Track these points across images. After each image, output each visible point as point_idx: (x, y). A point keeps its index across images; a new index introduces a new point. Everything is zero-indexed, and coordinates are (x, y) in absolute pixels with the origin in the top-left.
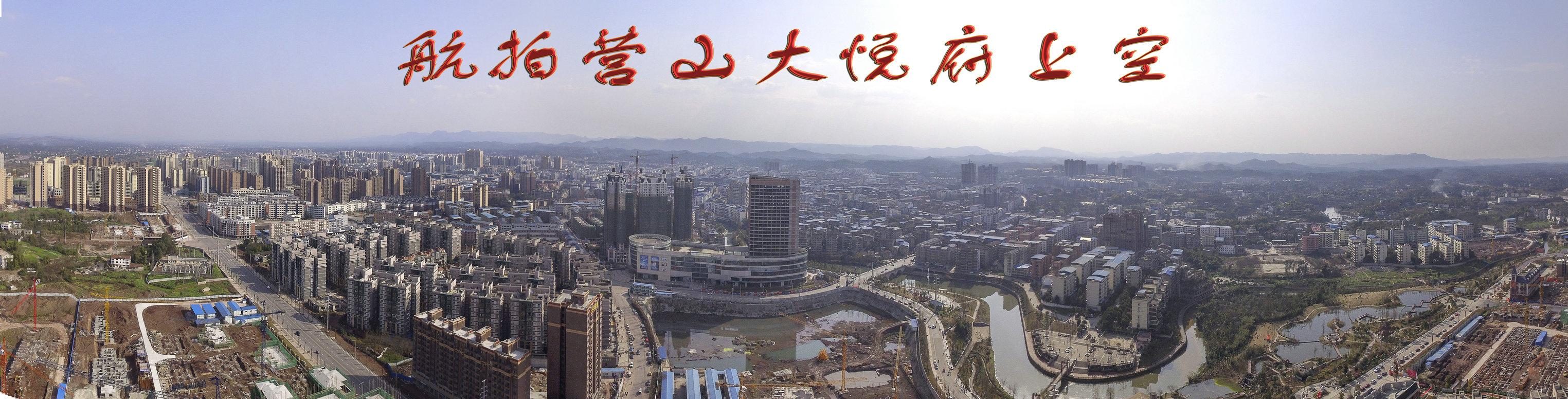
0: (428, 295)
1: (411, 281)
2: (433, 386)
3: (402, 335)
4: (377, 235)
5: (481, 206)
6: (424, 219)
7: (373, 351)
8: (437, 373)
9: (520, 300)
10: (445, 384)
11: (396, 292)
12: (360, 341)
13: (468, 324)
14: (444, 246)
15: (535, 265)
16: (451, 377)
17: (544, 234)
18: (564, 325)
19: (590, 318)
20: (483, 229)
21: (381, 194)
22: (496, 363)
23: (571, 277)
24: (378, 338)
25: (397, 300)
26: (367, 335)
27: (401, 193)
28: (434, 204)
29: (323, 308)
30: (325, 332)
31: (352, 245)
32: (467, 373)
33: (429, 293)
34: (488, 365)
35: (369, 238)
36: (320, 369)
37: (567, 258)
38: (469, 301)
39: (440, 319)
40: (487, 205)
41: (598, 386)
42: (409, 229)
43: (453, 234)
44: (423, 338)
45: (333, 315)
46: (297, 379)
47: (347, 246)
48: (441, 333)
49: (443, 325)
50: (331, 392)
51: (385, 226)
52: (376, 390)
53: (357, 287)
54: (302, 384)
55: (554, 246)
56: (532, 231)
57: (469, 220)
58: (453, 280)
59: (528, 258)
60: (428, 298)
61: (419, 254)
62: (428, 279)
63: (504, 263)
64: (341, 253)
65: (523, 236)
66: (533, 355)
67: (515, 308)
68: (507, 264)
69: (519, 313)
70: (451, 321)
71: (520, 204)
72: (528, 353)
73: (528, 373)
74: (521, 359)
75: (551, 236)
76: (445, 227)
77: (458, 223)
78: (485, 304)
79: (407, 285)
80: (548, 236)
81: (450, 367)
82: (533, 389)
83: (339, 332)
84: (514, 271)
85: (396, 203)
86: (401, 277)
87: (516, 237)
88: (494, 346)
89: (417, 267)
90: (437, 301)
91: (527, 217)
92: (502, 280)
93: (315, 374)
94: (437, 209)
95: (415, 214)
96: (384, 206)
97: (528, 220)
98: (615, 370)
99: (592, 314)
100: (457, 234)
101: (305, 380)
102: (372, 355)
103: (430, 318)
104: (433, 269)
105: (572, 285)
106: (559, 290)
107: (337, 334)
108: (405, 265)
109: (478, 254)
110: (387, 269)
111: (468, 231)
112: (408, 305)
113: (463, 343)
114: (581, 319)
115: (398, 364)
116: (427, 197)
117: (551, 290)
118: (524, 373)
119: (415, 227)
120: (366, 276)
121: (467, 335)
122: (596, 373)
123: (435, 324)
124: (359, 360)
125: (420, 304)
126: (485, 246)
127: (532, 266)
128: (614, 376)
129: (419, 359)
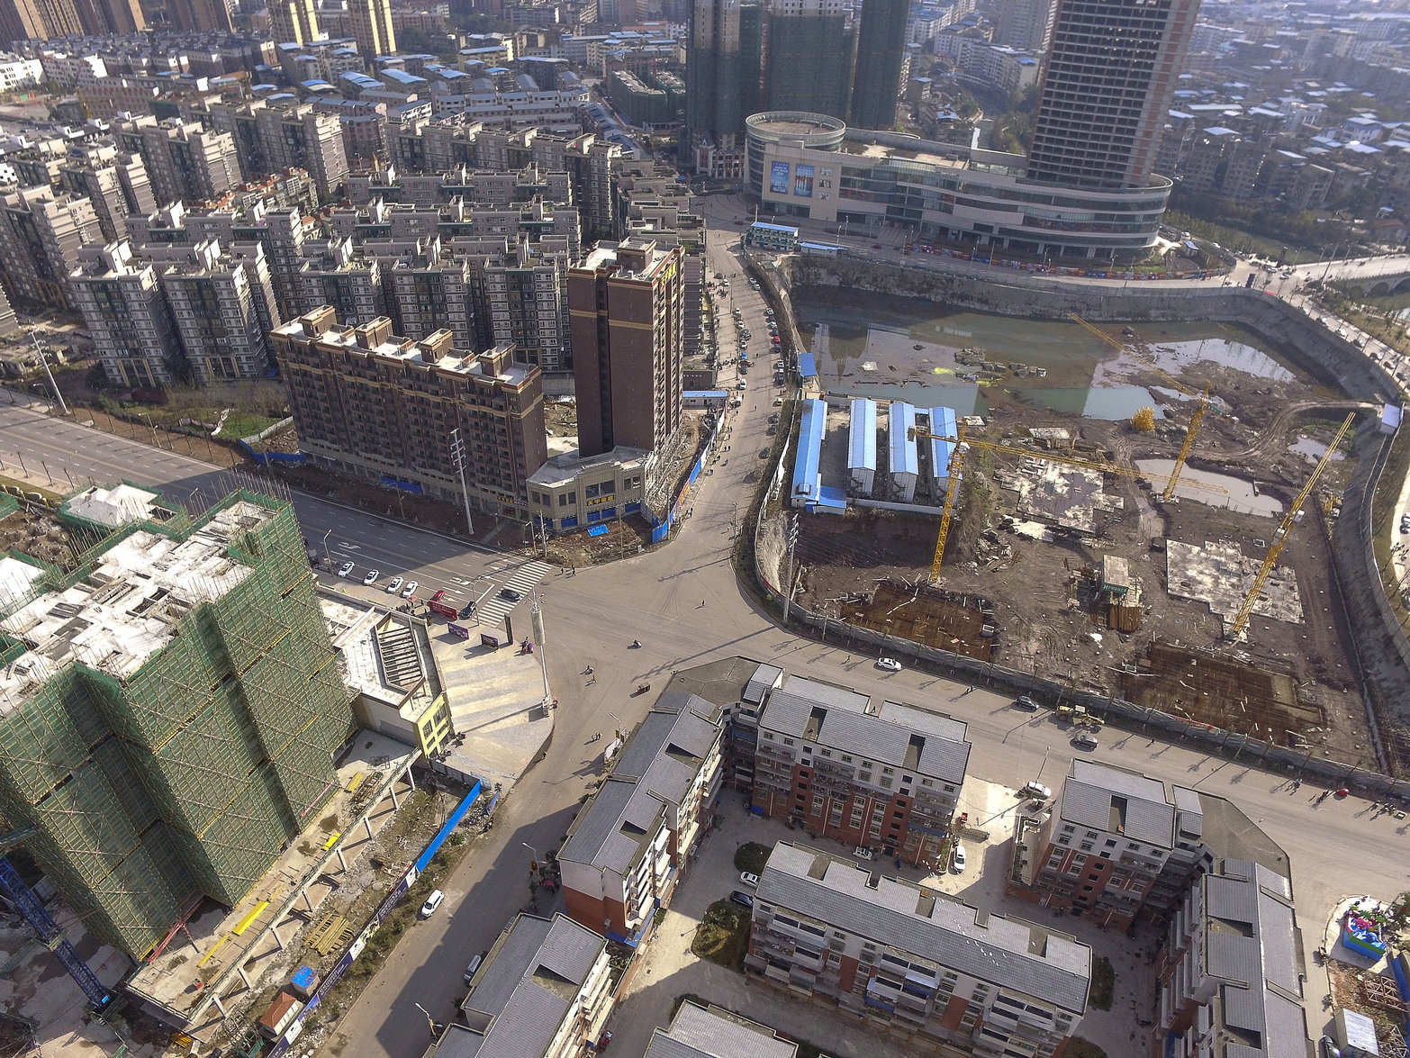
0: (292, 282)
1: (239, 256)
2: (351, 459)
3: (254, 378)
4: (108, 153)
5: (378, 51)
6: (230, 95)
7: (196, 423)
8: (354, 434)
9: (507, 269)
10: (375, 451)
11: (211, 287)
12: (158, 412)
13: (398, 332)
14: (301, 161)
15: (532, 191)
16: (385, 435)
17: (546, 116)
18: (604, 313)
19: (659, 296)
20: (394, 113)
21: (77, 28)
22: (474, 396)
23: (614, 214)
24: (199, 395)
25: (218, 305)
26: (172, 396)
27: (140, 23)
28: (248, 51)
29: (29, 364)
30: (63, 416)
31: (44, 191)
32: (416, 422)
33: (294, 278)
34: (457, 402)
35: (89, 165)
36: (84, 495)
37: (603, 170)
38: (393, 282)
39: (334, 329)
40: (393, 48)
41: (677, 422)
42: (197, 126)
43: (319, 131)
44: (305, 373)
45: (64, 375)
46: (34, 533)
47: (31, 194)
48: (342, 357)
49: (343, 339)
50: (129, 531)
51: (125, 126)
52: (232, 495)
53: (102, 296)
54: (52, 539)
55: (572, 144)
56: (517, 112)
57: (352, 91)
58: (344, 240)
59: (515, 177)
60: (294, 289)
61: (242, 189)
62: (282, 247)
63: (459, 192)
64: (21, 217)
65: (495, 124)
66: (547, 374)
67: (498, 286)
68: (467, 194)
69: (508, 296)
70: (360, 328)
71: (478, 43)
72: (537, 371)
73: (539, 408)
74: (524, 384)
75: (563, 121)
76: (295, 113)
77: (326, 101)
78: (430, 286)
79: (234, 267)
80: (555, 122)
81: (379, 419)
82: (551, 432)
83: (98, 407)
84: (486, 207)
85: (136, 55)
86: (213, 251)
87: (478, 128)
88: (464, 365)
89: (246, 223)
90: (316, 292)
91: (501, 78)
92: (457, 231)
93: (76, 509)
94: (259, 68)
95: (202, 84)
96: (99, 68)
97: (502, 84)
98: (709, 394)
99: (663, 290)
100: (328, 128)
101: (57, 528)
102: (198, 433)
103: (309, 329)
104: (288, 221)
105: (616, 229)
106: (589, 242)
107: (94, 413)
108: (214, 222)
109: (391, 174)
110: (170, 237)
111: (357, 119)
112: (250, 312)
113: (397, 369)
114: (640, 299)
115: (262, 435)
116: (223, 34)
117: (573, 243)
118: (532, 408)
119: (210, 121)
120: (119, 264)
121: (403, 352)
122: (672, 400)
123: (325, 341)
124: (170, 450)
125: (279, 305)
126: (407, 155)
127: (524, 194)
128: (707, 404)
129: (308, 416)
